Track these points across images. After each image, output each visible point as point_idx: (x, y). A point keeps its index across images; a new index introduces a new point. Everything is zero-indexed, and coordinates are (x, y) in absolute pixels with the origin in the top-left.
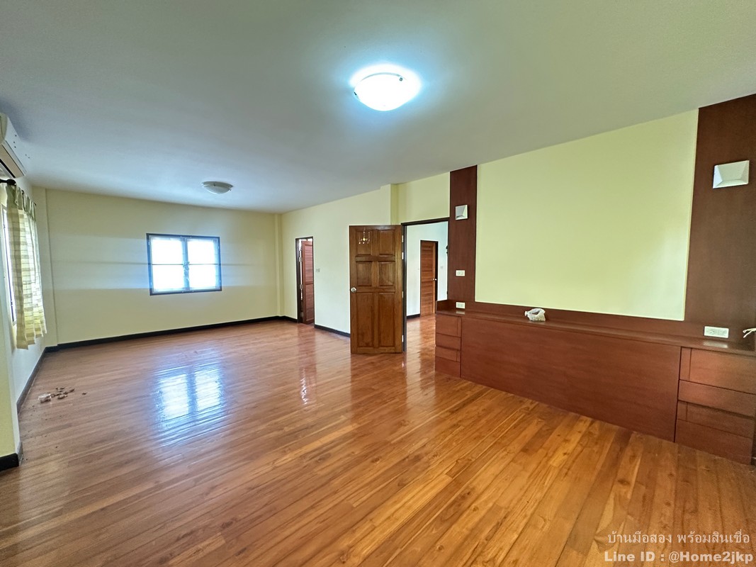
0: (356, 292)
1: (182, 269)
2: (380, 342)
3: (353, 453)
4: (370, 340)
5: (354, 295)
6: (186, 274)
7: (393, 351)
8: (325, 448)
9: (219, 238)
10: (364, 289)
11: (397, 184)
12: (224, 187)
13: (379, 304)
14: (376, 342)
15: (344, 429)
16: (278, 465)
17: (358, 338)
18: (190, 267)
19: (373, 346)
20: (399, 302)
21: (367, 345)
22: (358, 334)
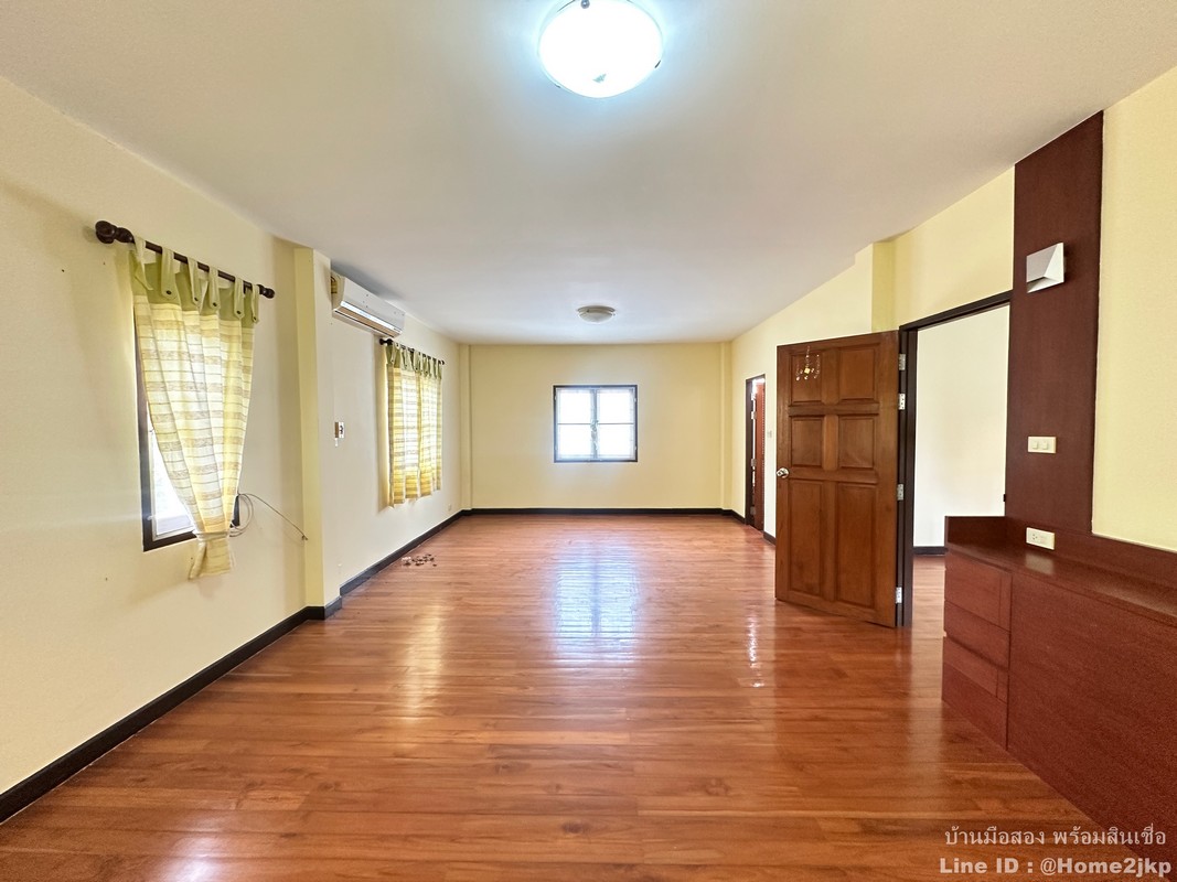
0: (789, 478)
1: (589, 429)
2: (837, 588)
3: (558, 787)
4: (815, 580)
5: (785, 484)
6: (594, 437)
7: (870, 619)
8: (533, 751)
9: (636, 386)
10: (807, 474)
11: (890, 240)
12: (600, 312)
13: (838, 507)
14: (829, 586)
15: (598, 734)
16: (455, 740)
17: (790, 572)
18: (598, 427)
19: (821, 595)
20: (888, 509)
21: (810, 590)
22: (790, 563)
